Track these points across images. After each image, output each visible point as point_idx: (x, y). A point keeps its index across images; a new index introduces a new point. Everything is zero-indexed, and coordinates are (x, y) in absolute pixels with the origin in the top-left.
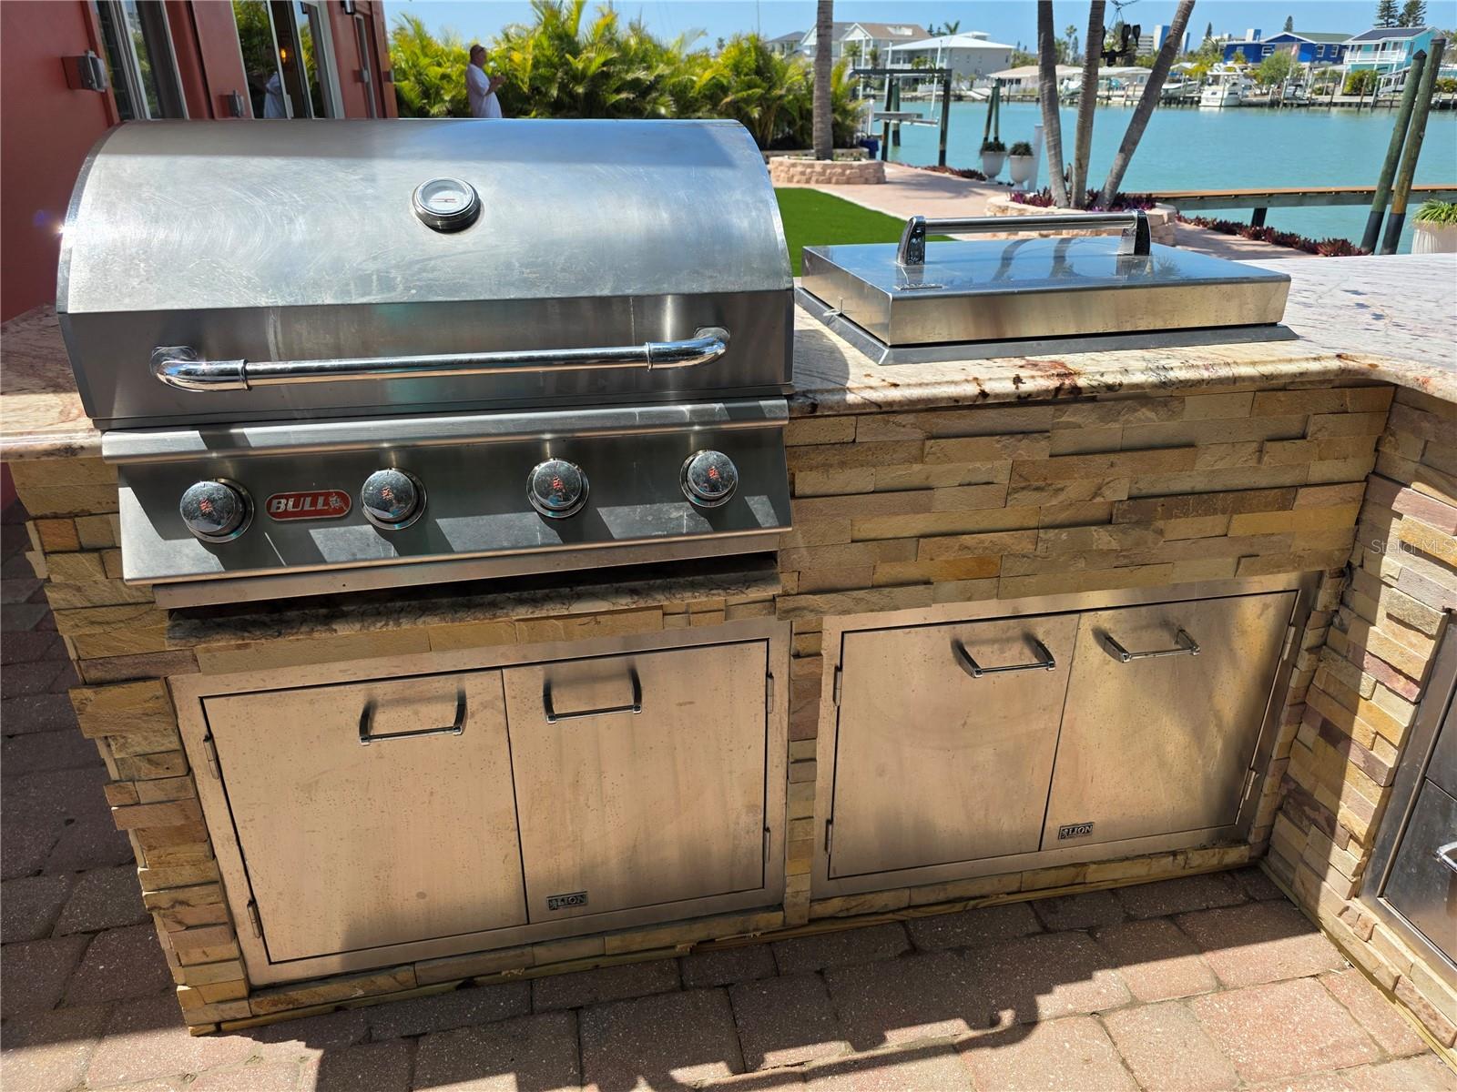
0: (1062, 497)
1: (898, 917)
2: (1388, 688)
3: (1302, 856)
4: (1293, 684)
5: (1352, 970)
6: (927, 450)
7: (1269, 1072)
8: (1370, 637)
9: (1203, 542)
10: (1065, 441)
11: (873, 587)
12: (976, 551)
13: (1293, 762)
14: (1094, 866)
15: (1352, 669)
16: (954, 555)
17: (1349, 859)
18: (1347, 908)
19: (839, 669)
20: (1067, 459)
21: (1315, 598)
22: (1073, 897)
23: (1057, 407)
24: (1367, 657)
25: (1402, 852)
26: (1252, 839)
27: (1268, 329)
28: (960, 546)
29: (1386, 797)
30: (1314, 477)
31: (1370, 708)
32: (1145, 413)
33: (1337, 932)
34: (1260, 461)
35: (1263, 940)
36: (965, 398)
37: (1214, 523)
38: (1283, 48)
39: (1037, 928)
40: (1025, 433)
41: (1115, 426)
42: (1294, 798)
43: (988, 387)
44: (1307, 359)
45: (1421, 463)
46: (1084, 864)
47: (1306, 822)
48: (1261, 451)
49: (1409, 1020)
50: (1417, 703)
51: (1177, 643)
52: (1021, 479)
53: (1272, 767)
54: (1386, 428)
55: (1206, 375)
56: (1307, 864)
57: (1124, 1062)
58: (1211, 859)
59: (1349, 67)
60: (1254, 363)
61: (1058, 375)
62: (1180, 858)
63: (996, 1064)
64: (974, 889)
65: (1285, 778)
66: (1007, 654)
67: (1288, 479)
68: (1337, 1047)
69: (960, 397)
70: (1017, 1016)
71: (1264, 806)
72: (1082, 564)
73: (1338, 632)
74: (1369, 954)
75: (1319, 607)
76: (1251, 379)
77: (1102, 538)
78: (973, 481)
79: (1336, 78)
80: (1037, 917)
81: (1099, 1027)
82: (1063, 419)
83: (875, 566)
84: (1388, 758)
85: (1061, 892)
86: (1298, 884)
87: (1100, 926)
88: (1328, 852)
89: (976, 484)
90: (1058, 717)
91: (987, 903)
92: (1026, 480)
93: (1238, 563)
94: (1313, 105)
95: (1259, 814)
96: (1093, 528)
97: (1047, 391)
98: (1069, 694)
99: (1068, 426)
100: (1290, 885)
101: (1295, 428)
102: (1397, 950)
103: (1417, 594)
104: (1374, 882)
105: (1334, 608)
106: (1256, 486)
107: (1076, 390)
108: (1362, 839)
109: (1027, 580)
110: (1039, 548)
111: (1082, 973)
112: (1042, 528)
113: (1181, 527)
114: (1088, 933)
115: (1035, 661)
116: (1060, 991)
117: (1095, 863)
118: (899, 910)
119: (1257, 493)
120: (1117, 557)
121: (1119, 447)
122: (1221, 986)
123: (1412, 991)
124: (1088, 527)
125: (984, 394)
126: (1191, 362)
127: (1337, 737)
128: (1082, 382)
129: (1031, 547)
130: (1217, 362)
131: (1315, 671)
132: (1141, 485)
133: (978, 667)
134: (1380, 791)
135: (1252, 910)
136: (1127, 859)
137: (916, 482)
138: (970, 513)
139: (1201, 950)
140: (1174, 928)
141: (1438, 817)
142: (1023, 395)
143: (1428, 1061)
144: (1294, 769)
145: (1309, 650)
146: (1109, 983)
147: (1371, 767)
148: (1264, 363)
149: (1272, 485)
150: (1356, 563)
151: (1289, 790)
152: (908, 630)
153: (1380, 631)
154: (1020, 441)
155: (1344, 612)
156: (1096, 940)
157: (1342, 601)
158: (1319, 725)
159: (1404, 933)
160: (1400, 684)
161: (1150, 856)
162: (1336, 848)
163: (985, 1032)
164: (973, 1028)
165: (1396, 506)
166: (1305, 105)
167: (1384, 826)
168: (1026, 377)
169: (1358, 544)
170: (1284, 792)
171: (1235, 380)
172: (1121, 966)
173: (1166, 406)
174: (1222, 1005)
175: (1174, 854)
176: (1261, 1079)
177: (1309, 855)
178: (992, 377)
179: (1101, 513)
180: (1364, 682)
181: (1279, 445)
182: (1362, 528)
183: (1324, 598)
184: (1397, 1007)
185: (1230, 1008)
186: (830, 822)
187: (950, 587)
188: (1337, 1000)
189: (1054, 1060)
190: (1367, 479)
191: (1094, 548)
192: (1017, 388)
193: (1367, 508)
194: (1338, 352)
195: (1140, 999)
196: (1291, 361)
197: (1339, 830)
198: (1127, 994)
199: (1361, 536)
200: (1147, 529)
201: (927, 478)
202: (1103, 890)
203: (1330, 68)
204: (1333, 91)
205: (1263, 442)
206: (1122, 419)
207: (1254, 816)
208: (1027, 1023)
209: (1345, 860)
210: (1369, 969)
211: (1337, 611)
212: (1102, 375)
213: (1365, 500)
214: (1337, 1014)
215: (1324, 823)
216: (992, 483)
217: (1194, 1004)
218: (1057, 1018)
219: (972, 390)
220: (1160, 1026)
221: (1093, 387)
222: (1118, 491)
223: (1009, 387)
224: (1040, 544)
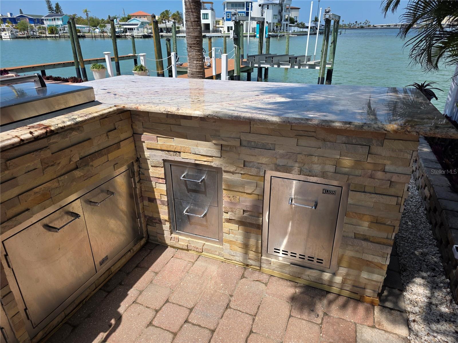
0: (60, 165)
1: (63, 322)
2: (159, 183)
3: (157, 232)
4: (138, 193)
5: (178, 251)
6: (8, 165)
7: (176, 283)
8: (150, 173)
9: (104, 164)
10: (54, 148)
11: (8, 220)
12: (40, 192)
13: (145, 212)
14: (112, 267)
15: (149, 182)
16: (33, 197)
17: (167, 226)
18: (171, 238)
19: (6, 255)
20: (57, 153)
21: (134, 169)
22: (111, 279)
23: (48, 138)
24: (151, 178)
25: (177, 218)
26: (144, 236)
27: (93, 103)
28: (34, 193)
29: (168, 208)
30: (122, 139)
31: (157, 189)
32: (74, 133)
33: (172, 244)
34: (108, 138)
35: (159, 257)
36: (16, 143)
37: (104, 159)
38: (23, 19)
39: (107, 294)
40: (41, 149)
41: (67, 139)
42: (150, 220)
43: (22, 137)
44: (108, 108)
45: (143, 128)
46: (110, 268)
47: (154, 224)
48: (107, 135)
49: (193, 253)
50: (166, 183)
51: (108, 195)
52: (46, 164)
53: (142, 215)
54: (132, 122)
55: (86, 118)
56: (159, 234)
57: (147, 307)
58: (138, 246)
59: (47, 26)
60: (96, 112)
61: (44, 128)
62: (132, 251)
63: (118, 335)
64: (83, 297)
65: (145, 216)
66: (64, 220)
67: (116, 141)
68: (184, 268)
69: (14, 143)
70: (115, 319)
71: (144, 226)
72: (75, 183)
73: (142, 175)
74: (180, 244)
75: (136, 171)
76: (98, 116)
77: (77, 173)
78: (29, 170)
79: (44, 29)
80: (104, 291)
81: (137, 304)
82: (51, 141)
83: (5, 213)
84: (165, 199)
85: (107, 280)
86: (159, 239)
87: (122, 281)
88: (162, 227)
89: (31, 171)
90: (86, 231)
91: (89, 298)
92: (47, 164)
93: (114, 167)
94: (41, 37)
95: (143, 229)
96: (74, 171)
97: (43, 134)
98: (86, 223)
99: (53, 143)
100: (157, 241)
101: (113, 127)
102: (185, 240)
103: (155, 159)
104: (174, 228)
105: (139, 170)
106: (110, 145)
107: (52, 131)
108: (168, 220)
109: (61, 195)
110: (60, 183)
111: (125, 295)
112: (59, 177)
113: (97, 162)
114: (120, 285)
115: (73, 218)
116: (122, 304)
117: (112, 266)
118: (63, 320)
119: (111, 147)
120: (84, 177)
121: (71, 145)
122: (156, 273)
123: (191, 246)
124: (72, 172)
125: (22, 140)
126: (80, 115)
127: (152, 200)
128: (53, 128)
129: (57, 184)
130: (87, 114)
131: (141, 187)
132: (81, 154)
133: (57, 228)
134: (167, 207)
135: (153, 252)
136: (120, 259)
137: (9, 177)
138: (33, 181)
139: (148, 269)
140: (139, 268)
141: (180, 206)
142: (36, 137)
143: (200, 258)
144: (146, 213)
145: (138, 182)
146: (132, 293)
147: (163, 203)
148: (99, 111)
149: (114, 143)
150: (139, 157)
151: (147, 219)
152: (27, 229)
153: (151, 171)
154: (40, 152)
155: (141, 170)
156: (123, 285)
157: (140, 168)
158: (147, 199)
159: (184, 235)
160: (161, 181)
161: (124, 255)
162: (163, 226)
163: (109, 330)
164: (105, 332)
165: (142, 140)
166: (39, 37)
167: (171, 214)
168: (34, 131)
169: (137, 152)
170: (146, 220)
171: (94, 118)
172: (133, 286)
173: (79, 130)
174: (159, 277)
175: (130, 251)
176: (175, 286)
177: (158, 231)
178: (22, 134)
179: (74, 166)
180: (153, 184)
181: (111, 132)
182: (137, 148)
183: (136, 168)
184: (190, 252)
185: (161, 277)
186: (26, 309)
187: (36, 208)
188: (179, 259)
189: (131, 321)
190: (133, 136)
191: (76, 177)
192: (33, 135)
193: (136, 143)
194: (115, 105)
195: (141, 290)
196: (105, 109)
197: (162, 221)
198: (138, 291)
199: (137, 150)
200: (89, 166)
201: (12, 175)
202: (117, 272)
203: (41, 26)
204: (45, 33)
205: (107, 133)
206: (68, 136)
207: (142, 229)
208: (119, 319)
209: (166, 227)
210: (181, 248)
211: (140, 170)
212: (57, 125)
213: (135, 141)
214: (181, 261)
215: (158, 222)
216: (36, 169)
217: (153, 282)
218: (125, 311)
219: (17, 140)
220: (150, 293)
221: (57, 129)
222: (76, 159)
223: (30, 136)
224: (60, 182)
